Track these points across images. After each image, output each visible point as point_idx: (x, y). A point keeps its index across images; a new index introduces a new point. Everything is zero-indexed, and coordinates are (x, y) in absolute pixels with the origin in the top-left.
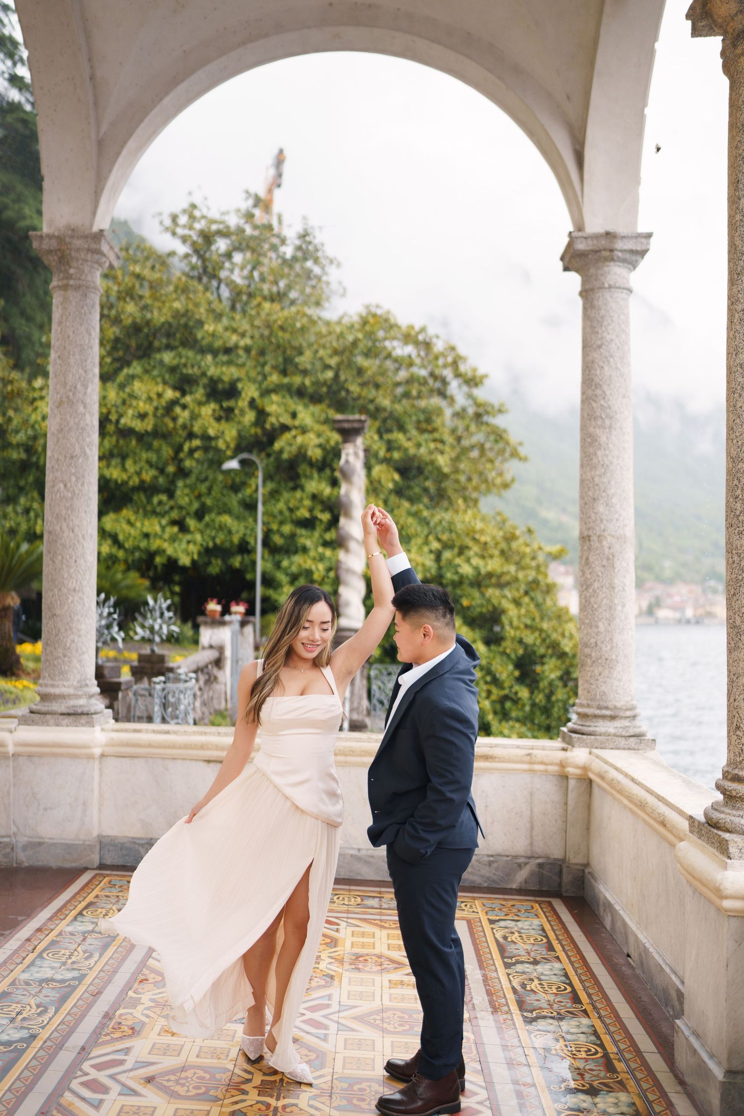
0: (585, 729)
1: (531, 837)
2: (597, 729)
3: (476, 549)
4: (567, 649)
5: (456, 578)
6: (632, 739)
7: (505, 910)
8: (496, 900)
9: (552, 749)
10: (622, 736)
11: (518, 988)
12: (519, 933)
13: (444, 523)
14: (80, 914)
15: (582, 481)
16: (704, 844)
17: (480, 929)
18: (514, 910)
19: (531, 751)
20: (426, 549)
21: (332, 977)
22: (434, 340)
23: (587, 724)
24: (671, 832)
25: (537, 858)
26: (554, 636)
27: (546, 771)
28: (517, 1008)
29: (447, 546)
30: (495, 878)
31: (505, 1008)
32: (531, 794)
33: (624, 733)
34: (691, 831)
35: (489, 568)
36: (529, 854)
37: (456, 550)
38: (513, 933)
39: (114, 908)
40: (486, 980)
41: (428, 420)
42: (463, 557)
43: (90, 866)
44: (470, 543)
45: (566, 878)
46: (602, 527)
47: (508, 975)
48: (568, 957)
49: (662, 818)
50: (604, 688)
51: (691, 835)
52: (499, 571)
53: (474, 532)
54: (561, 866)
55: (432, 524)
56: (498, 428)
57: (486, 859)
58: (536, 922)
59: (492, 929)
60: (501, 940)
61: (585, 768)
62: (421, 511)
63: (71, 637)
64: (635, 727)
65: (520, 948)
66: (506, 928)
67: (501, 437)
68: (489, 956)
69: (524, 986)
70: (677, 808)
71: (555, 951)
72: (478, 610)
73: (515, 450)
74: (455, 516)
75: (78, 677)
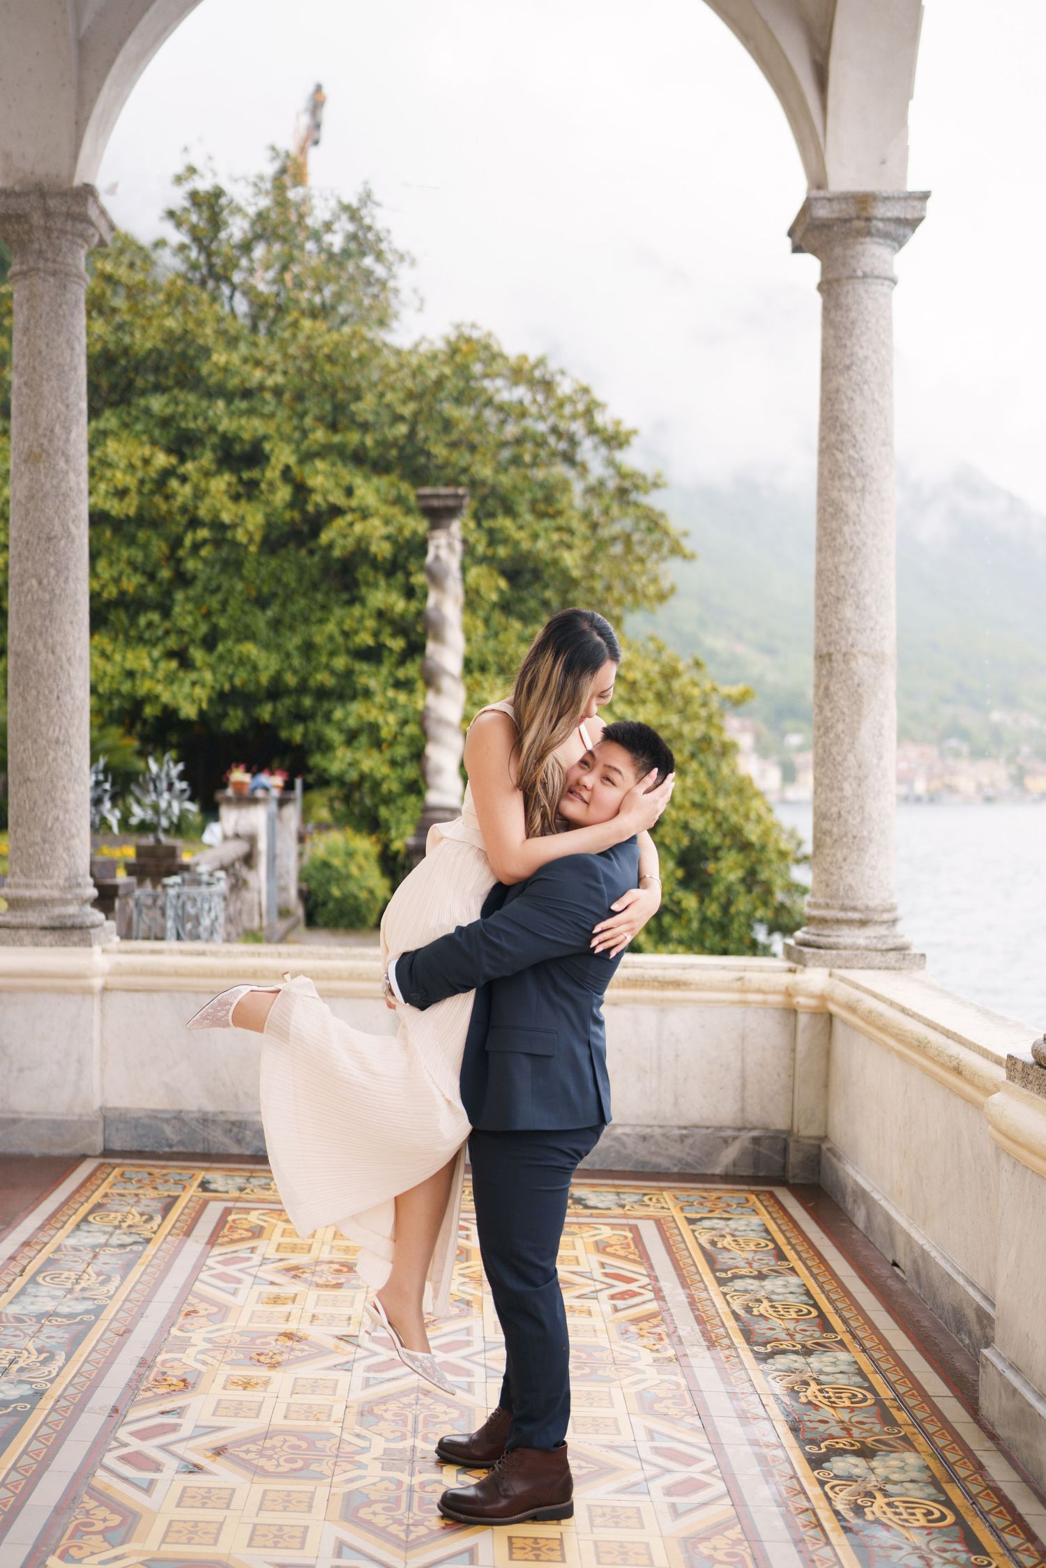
0: (822, 940)
1: (743, 1099)
2: (841, 940)
4: (753, 838)
6: (891, 954)
7: (708, 1204)
8: (694, 1192)
9: (774, 970)
10: (876, 950)
11: (742, 1313)
12: (733, 1236)
14: (85, 1220)
15: (820, 572)
16: (1033, 1094)
17: (676, 1231)
18: (722, 1205)
19: (742, 974)
21: (468, 1303)
22: (558, 378)
23: (825, 932)
24: (970, 1082)
25: (750, 1130)
27: (765, 1003)
28: (743, 1340)
30: (689, 1159)
31: (726, 1341)
32: (743, 1037)
33: (879, 946)
34: (1010, 1078)
36: (739, 1123)
38: (723, 1236)
39: (134, 1211)
40: (692, 1303)
41: (549, 499)
43: (90, 1153)
45: (794, 1157)
46: (850, 640)
47: (725, 1294)
48: (808, 1268)
49: (955, 1063)
50: (850, 879)
51: (1010, 1083)
54: (785, 1140)
56: (652, 510)
57: (677, 1132)
58: (755, 1220)
59: (693, 1231)
60: (708, 1246)
61: (823, 998)
63: (54, 812)
64: (895, 937)
65: (738, 1257)
66: (713, 1229)
67: (657, 524)
68: (693, 1269)
69: (749, 1310)
70: (979, 1047)
71: (786, 1259)
73: (677, 543)
75: (66, 872)
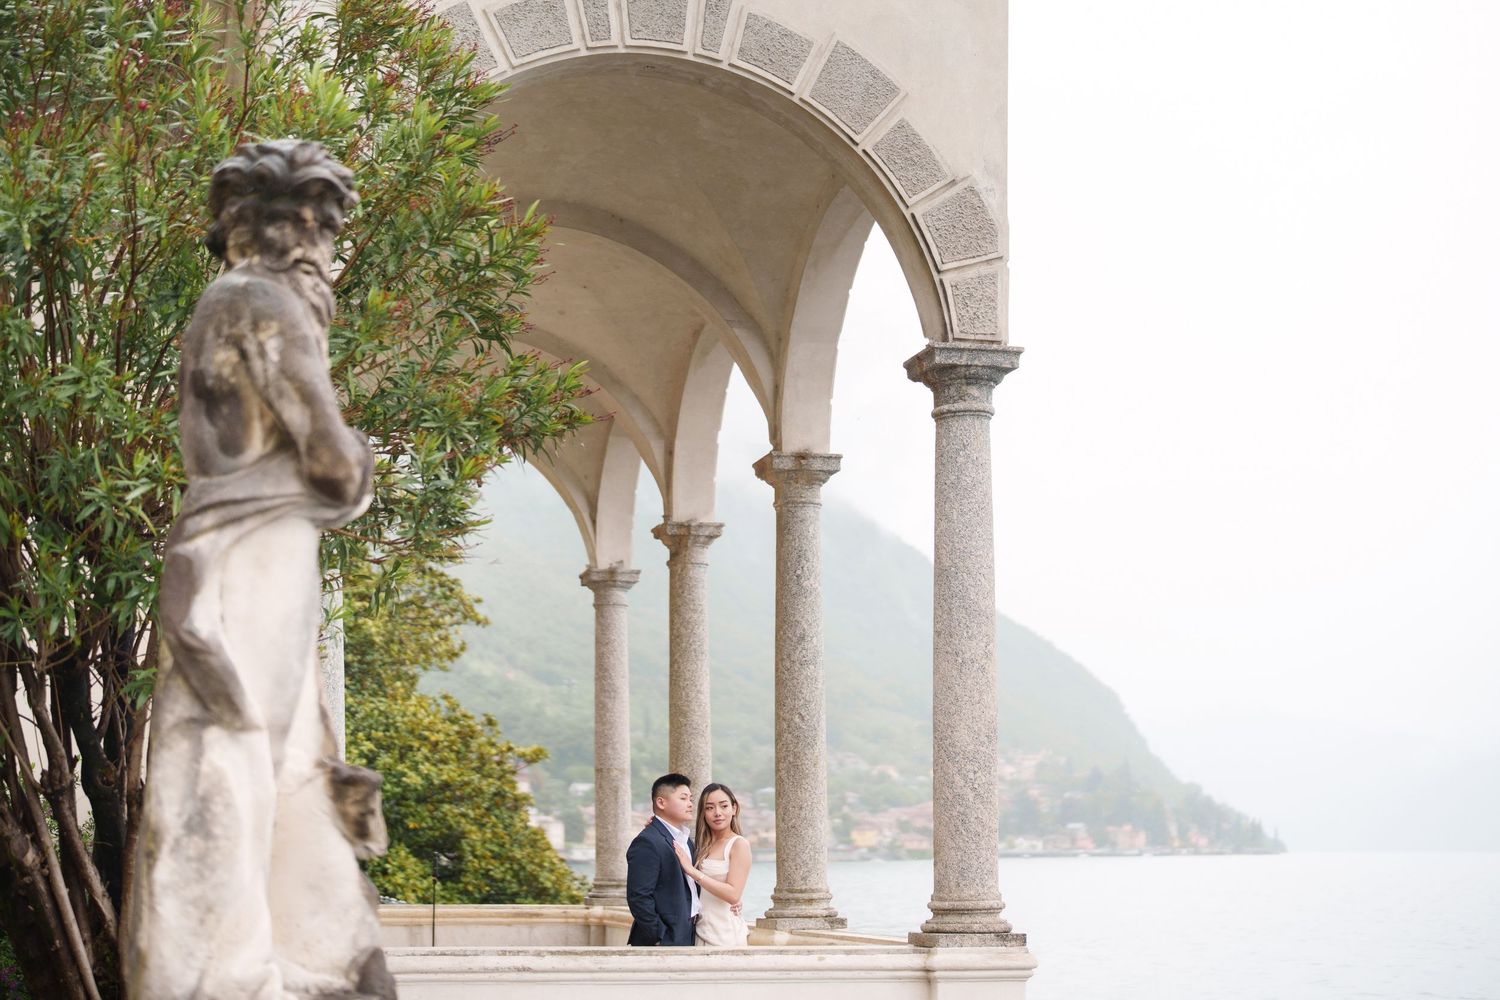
0: (600, 894)
2: (608, 894)
4: (548, 884)
5: (399, 790)
23: (601, 891)
27: (575, 923)
37: (396, 754)
42: (408, 763)
61: (601, 918)
67: (452, 592)
72: (429, 834)
73: (472, 610)
74: (393, 706)
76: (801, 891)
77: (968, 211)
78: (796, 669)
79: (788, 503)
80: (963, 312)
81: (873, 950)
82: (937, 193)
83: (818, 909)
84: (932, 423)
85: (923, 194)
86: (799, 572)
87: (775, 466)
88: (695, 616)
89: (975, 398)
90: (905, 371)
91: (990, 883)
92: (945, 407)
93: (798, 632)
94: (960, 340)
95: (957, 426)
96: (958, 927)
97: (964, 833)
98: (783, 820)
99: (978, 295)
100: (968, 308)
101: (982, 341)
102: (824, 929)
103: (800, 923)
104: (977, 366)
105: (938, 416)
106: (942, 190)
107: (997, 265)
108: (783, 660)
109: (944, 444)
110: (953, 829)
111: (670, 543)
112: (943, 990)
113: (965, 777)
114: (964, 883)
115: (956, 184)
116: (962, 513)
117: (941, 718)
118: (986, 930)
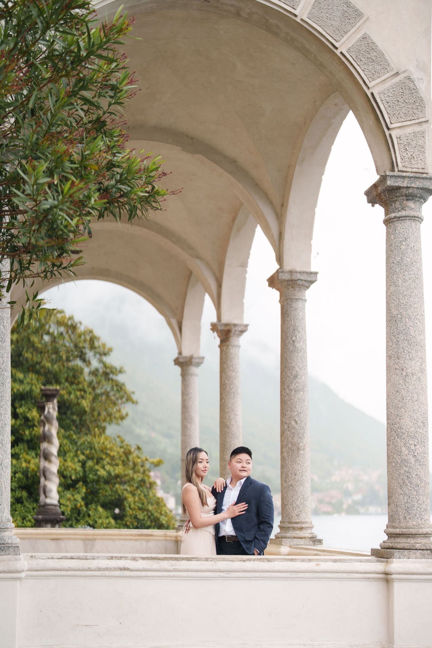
3: (108, 460)
4: (164, 522)
5: (95, 478)
13: (86, 443)
19: (166, 533)
20: (76, 460)
22: (78, 325)
26: (156, 514)
29: (89, 457)
32: (166, 548)
35: (117, 472)
37: (95, 461)
41: (74, 377)
42: (100, 465)
44: (104, 457)
52: (123, 473)
53: (106, 448)
55: (79, 443)
56: (119, 383)
62: (72, 435)
67: (121, 388)
72: (110, 498)
73: (130, 397)
74: (94, 439)
76: (296, 523)
77: (407, 92)
78: (293, 394)
79: (288, 299)
80: (404, 154)
81: (351, 560)
82: (387, 80)
83: (306, 533)
84: (384, 227)
85: (378, 80)
86: (294, 338)
87: (280, 278)
88: (234, 374)
89: (412, 209)
90: (365, 197)
91: (426, 517)
92: (393, 215)
93: (294, 373)
94: (402, 171)
95: (400, 226)
96: (406, 546)
97: (409, 484)
98: (285, 481)
99: (413, 144)
100: (408, 152)
101: (416, 173)
102: (309, 545)
103: (296, 541)
104: (413, 188)
105: (387, 222)
106: (391, 78)
107: (425, 126)
108: (284, 389)
109: (392, 238)
110: (400, 481)
111: (220, 334)
112: (397, 586)
113: (409, 448)
114: (409, 517)
115: (399, 75)
116: (405, 281)
117: (392, 410)
118: (424, 548)
